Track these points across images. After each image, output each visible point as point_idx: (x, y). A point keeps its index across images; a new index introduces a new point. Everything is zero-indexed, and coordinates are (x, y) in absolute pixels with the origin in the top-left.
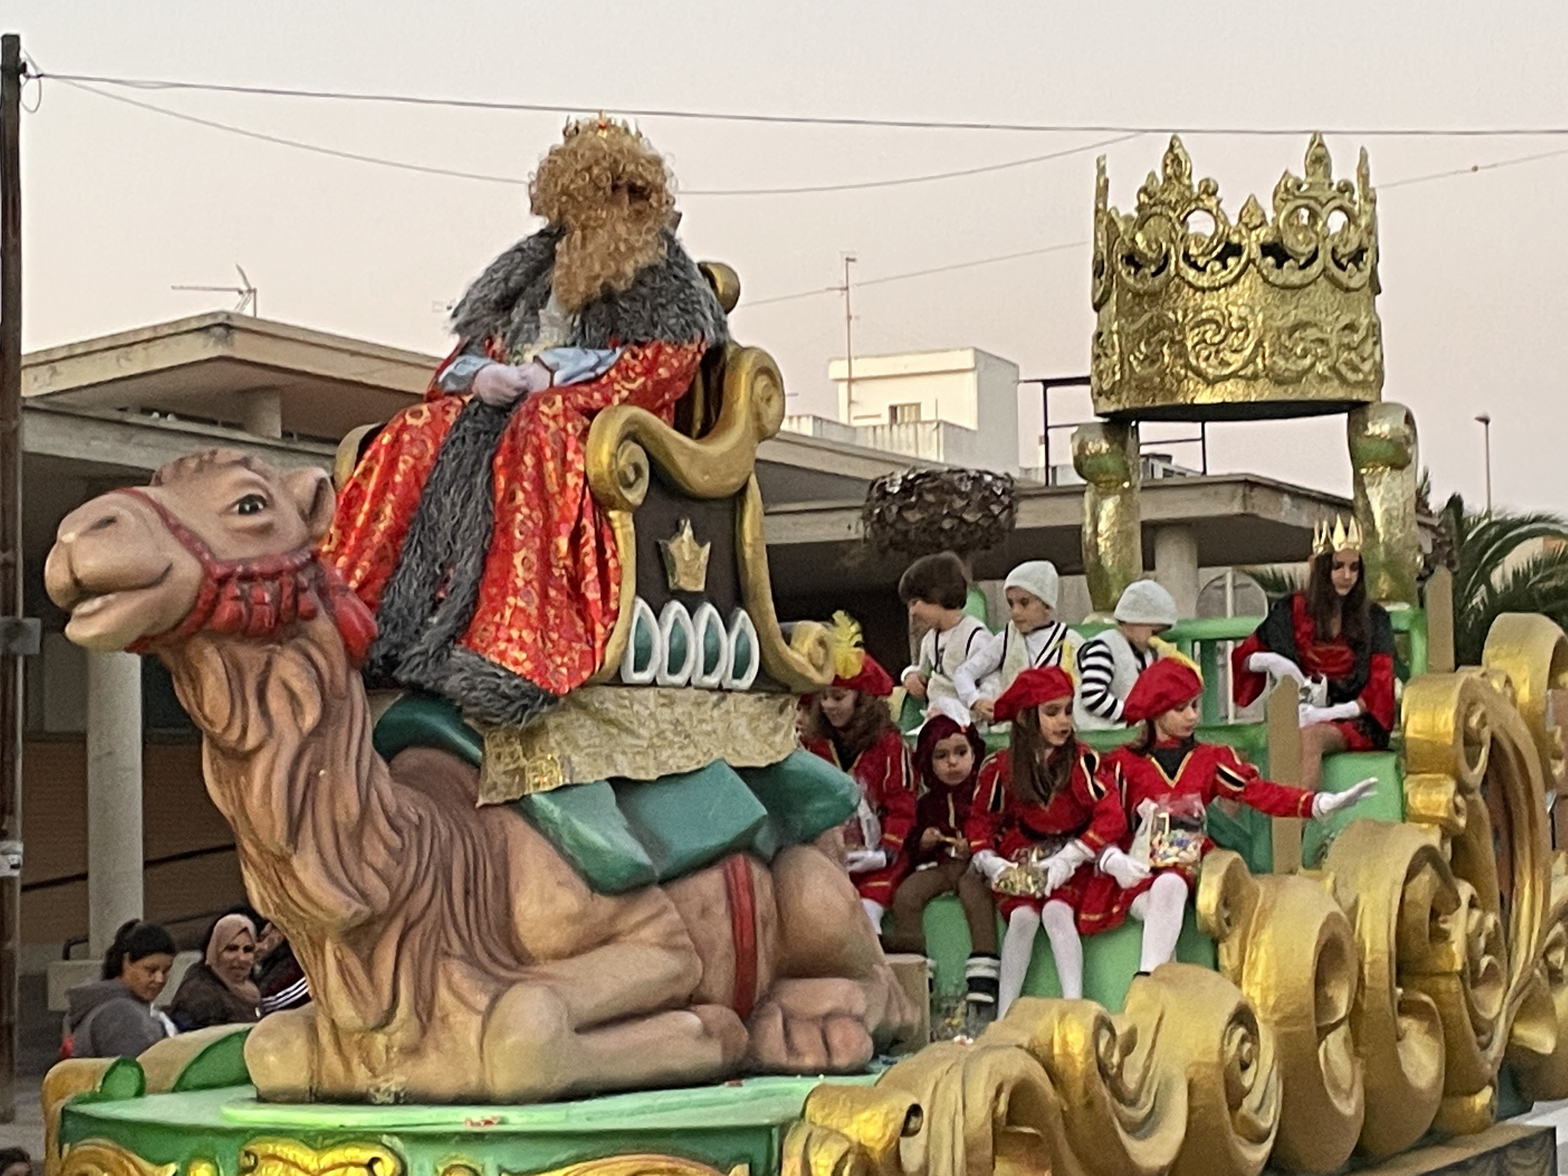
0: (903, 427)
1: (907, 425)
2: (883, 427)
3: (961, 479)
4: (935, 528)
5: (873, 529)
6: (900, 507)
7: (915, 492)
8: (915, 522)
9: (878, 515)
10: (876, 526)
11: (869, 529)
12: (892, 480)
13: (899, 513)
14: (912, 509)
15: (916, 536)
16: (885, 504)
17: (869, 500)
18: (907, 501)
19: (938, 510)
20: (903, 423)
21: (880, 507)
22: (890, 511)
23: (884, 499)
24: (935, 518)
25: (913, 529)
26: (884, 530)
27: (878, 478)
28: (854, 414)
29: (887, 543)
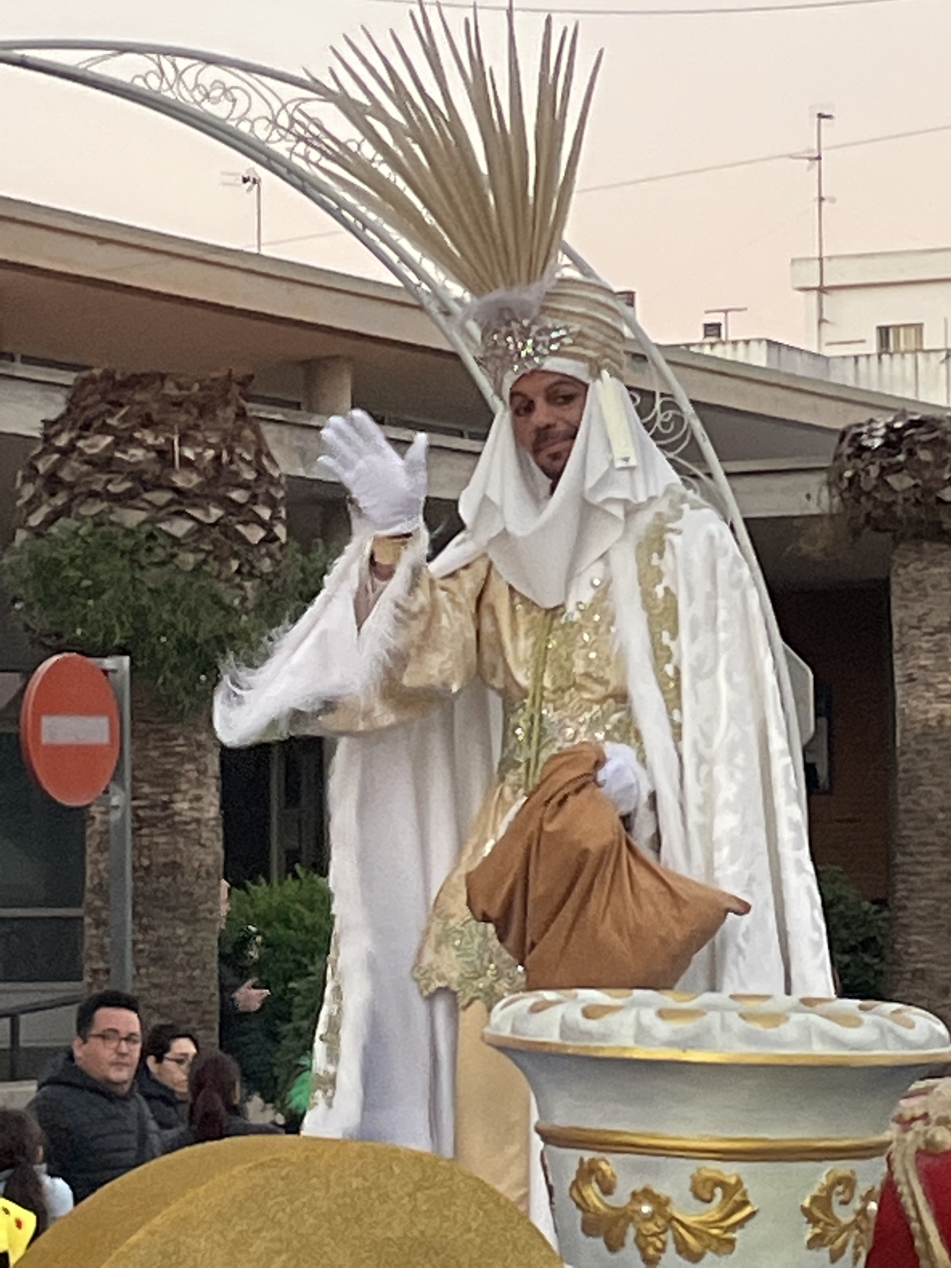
0: (897, 357)
1: (903, 354)
2: (868, 356)
4: (932, 499)
5: (843, 500)
6: (883, 469)
7: (904, 447)
8: (904, 491)
9: (851, 480)
10: (846, 495)
11: (837, 500)
12: (871, 430)
13: (880, 476)
14: (899, 471)
15: (905, 511)
16: (860, 464)
17: (837, 457)
18: (893, 460)
19: (937, 473)
20: (897, 351)
21: (854, 467)
22: (868, 473)
23: (859, 457)
24: (933, 485)
25: (901, 501)
26: (858, 501)
27: (850, 427)
28: (826, 339)
29: (862, 520)
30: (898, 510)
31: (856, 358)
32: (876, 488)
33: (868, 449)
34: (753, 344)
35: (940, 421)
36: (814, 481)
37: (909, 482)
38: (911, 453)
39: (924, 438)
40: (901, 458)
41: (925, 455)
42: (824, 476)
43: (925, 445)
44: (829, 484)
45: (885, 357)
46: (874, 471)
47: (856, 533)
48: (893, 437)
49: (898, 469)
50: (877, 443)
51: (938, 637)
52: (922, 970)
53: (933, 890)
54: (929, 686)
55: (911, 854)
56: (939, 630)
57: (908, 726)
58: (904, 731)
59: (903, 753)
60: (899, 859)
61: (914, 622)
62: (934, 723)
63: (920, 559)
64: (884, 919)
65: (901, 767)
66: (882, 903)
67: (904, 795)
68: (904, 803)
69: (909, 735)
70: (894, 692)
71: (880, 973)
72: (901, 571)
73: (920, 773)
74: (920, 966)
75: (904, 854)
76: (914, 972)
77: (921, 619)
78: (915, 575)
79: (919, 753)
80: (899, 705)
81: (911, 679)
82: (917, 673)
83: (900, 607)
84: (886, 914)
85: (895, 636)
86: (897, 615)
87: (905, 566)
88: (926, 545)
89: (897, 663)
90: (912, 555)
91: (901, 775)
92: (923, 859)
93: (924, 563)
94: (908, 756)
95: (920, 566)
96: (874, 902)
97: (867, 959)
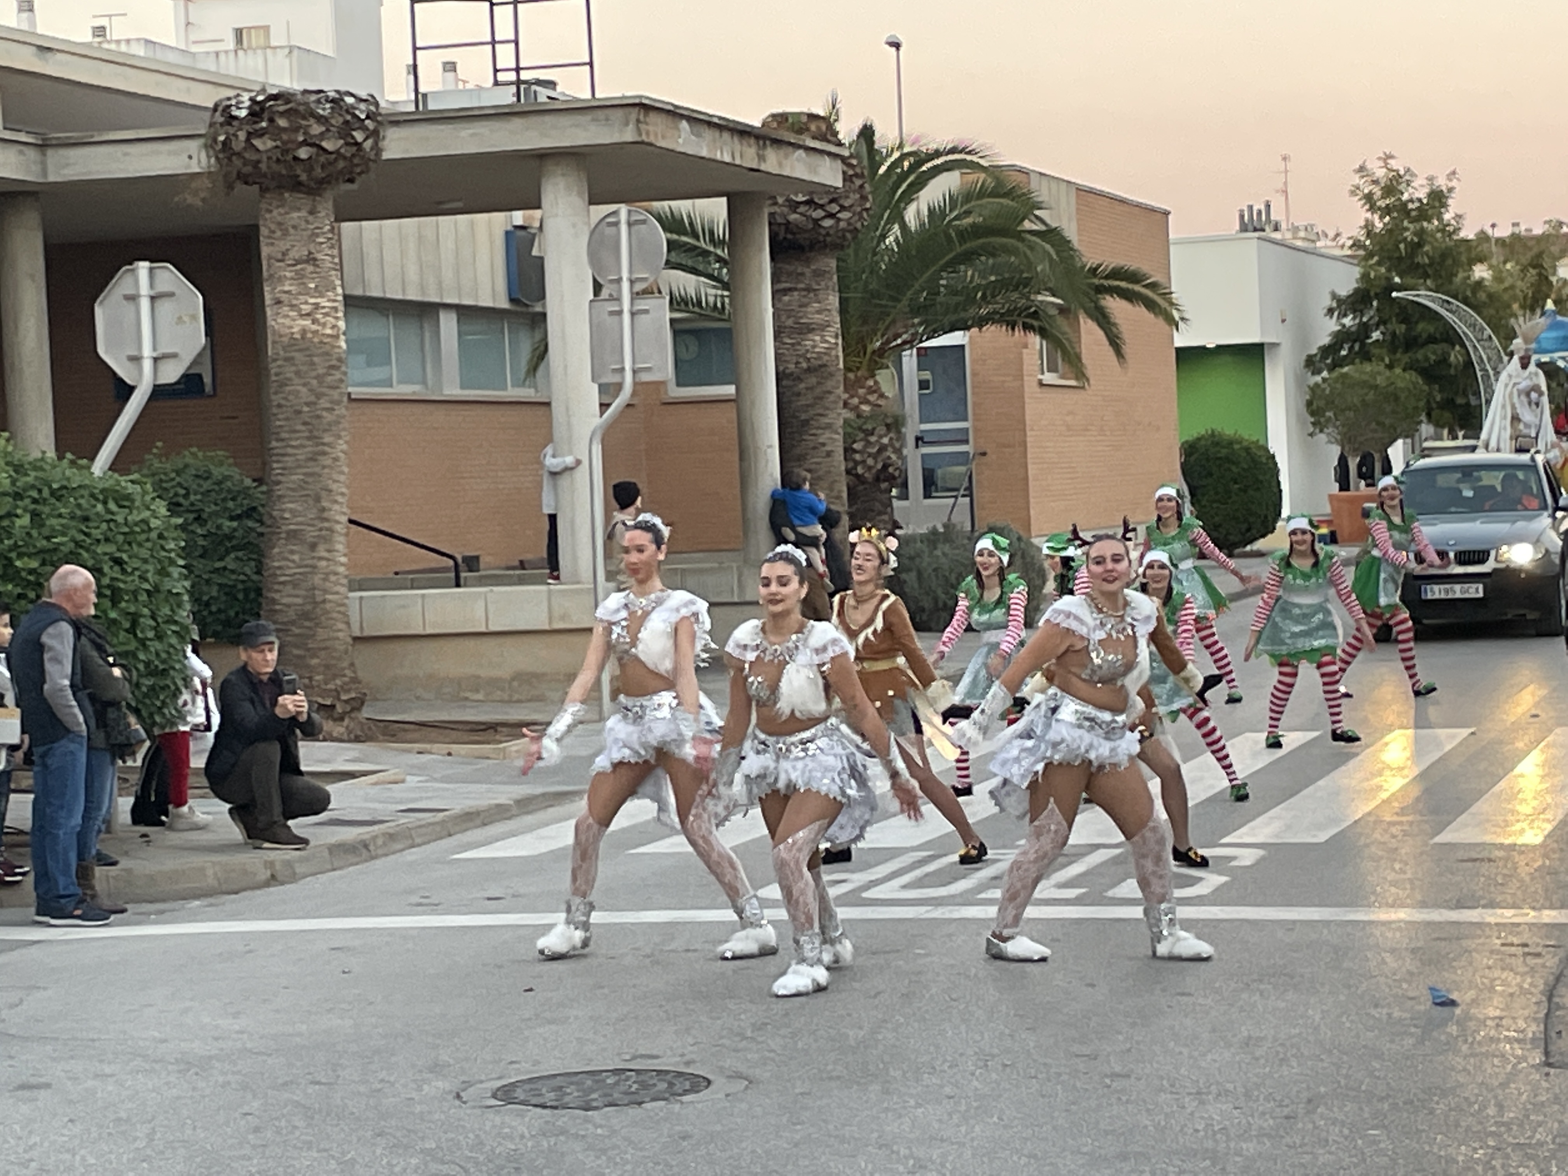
0: (250, 53)
1: (255, 50)
2: (226, 52)
3: (318, 101)
4: (289, 157)
5: (217, 158)
6: (249, 134)
7: (266, 115)
8: (267, 151)
9: (224, 143)
10: (221, 156)
11: (213, 160)
12: (238, 103)
13: (248, 140)
14: (261, 136)
15: (269, 167)
16: (231, 130)
17: (211, 125)
18: (257, 127)
19: (293, 137)
20: (250, 48)
21: (227, 133)
22: (236, 136)
23: (230, 124)
24: (290, 146)
25: (265, 159)
26: (230, 159)
27: (221, 101)
28: (192, 38)
29: (234, 175)
30: (263, 166)
31: (217, 54)
32: (245, 149)
33: (235, 118)
34: (133, 43)
35: (294, 95)
36: (193, 146)
37: (270, 144)
38: (271, 120)
39: (282, 109)
40: (264, 124)
41: (282, 123)
42: (201, 141)
43: (282, 114)
44: (206, 146)
45: (241, 53)
46: (242, 135)
47: (230, 187)
48: (257, 108)
49: (261, 134)
50: (243, 113)
51: (299, 267)
52: (295, 531)
53: (299, 467)
54: (292, 307)
55: (282, 440)
56: (298, 262)
57: (277, 338)
58: (274, 342)
59: (275, 360)
60: (274, 444)
61: (280, 256)
62: (298, 336)
63: (282, 206)
64: (263, 493)
65: (273, 371)
66: (259, 481)
67: (276, 393)
68: (276, 399)
69: (279, 346)
70: (264, 313)
71: (262, 534)
72: (268, 216)
73: (288, 375)
74: (292, 527)
75: (278, 440)
76: (288, 532)
77: (284, 254)
78: (279, 219)
79: (286, 359)
80: (270, 322)
81: (279, 302)
82: (284, 297)
83: (267, 244)
84: (264, 488)
85: (265, 267)
86: (265, 251)
87: (270, 211)
88: (287, 195)
89: (267, 289)
90: (275, 203)
91: (274, 378)
92: (294, 443)
93: (287, 209)
94: (279, 363)
95: (281, 210)
96: (254, 480)
97: (250, 524)
